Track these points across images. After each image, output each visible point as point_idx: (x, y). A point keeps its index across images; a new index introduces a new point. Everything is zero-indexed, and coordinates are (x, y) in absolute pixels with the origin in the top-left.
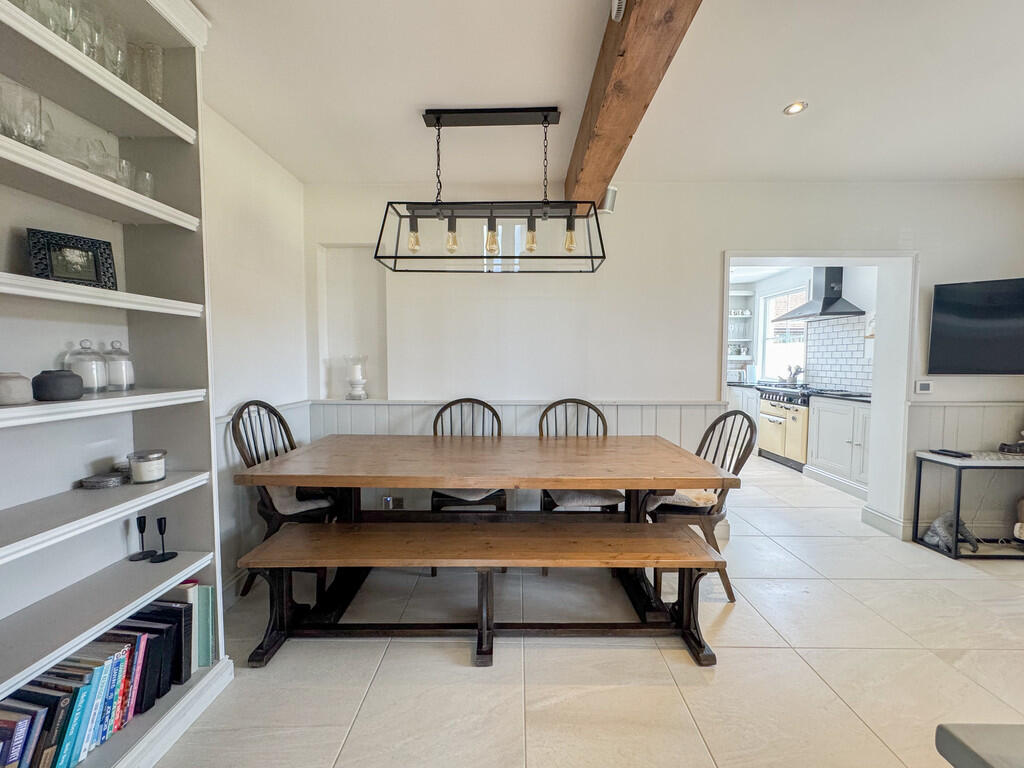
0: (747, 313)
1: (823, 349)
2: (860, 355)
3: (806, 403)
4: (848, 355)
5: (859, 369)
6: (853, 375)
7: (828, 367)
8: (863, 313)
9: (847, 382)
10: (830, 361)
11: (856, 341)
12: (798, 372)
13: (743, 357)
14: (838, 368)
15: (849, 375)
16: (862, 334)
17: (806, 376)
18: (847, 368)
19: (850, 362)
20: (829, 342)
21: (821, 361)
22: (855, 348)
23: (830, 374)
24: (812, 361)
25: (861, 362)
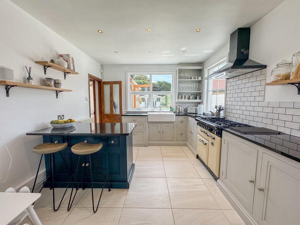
0: (200, 78)
1: (235, 95)
2: (260, 99)
3: (220, 134)
4: (252, 99)
5: (260, 109)
6: (255, 114)
7: (238, 107)
8: (265, 67)
9: (251, 118)
10: (239, 103)
11: (259, 88)
12: (220, 110)
13: (198, 100)
14: (244, 108)
15: (252, 113)
16: (263, 83)
17: (225, 112)
18: (251, 109)
19: (253, 104)
20: (239, 91)
21: (234, 103)
22: (257, 94)
23: (239, 112)
24: (229, 103)
25: (261, 104)
